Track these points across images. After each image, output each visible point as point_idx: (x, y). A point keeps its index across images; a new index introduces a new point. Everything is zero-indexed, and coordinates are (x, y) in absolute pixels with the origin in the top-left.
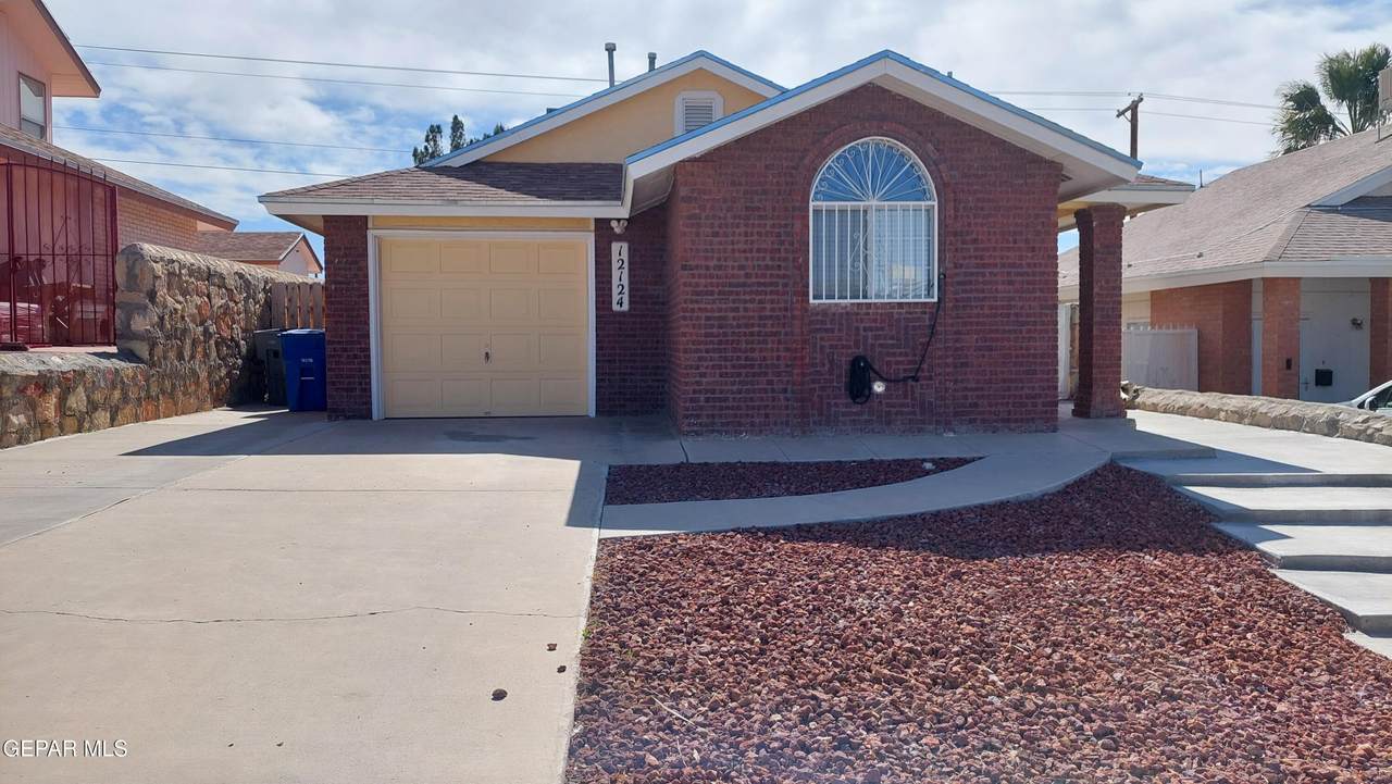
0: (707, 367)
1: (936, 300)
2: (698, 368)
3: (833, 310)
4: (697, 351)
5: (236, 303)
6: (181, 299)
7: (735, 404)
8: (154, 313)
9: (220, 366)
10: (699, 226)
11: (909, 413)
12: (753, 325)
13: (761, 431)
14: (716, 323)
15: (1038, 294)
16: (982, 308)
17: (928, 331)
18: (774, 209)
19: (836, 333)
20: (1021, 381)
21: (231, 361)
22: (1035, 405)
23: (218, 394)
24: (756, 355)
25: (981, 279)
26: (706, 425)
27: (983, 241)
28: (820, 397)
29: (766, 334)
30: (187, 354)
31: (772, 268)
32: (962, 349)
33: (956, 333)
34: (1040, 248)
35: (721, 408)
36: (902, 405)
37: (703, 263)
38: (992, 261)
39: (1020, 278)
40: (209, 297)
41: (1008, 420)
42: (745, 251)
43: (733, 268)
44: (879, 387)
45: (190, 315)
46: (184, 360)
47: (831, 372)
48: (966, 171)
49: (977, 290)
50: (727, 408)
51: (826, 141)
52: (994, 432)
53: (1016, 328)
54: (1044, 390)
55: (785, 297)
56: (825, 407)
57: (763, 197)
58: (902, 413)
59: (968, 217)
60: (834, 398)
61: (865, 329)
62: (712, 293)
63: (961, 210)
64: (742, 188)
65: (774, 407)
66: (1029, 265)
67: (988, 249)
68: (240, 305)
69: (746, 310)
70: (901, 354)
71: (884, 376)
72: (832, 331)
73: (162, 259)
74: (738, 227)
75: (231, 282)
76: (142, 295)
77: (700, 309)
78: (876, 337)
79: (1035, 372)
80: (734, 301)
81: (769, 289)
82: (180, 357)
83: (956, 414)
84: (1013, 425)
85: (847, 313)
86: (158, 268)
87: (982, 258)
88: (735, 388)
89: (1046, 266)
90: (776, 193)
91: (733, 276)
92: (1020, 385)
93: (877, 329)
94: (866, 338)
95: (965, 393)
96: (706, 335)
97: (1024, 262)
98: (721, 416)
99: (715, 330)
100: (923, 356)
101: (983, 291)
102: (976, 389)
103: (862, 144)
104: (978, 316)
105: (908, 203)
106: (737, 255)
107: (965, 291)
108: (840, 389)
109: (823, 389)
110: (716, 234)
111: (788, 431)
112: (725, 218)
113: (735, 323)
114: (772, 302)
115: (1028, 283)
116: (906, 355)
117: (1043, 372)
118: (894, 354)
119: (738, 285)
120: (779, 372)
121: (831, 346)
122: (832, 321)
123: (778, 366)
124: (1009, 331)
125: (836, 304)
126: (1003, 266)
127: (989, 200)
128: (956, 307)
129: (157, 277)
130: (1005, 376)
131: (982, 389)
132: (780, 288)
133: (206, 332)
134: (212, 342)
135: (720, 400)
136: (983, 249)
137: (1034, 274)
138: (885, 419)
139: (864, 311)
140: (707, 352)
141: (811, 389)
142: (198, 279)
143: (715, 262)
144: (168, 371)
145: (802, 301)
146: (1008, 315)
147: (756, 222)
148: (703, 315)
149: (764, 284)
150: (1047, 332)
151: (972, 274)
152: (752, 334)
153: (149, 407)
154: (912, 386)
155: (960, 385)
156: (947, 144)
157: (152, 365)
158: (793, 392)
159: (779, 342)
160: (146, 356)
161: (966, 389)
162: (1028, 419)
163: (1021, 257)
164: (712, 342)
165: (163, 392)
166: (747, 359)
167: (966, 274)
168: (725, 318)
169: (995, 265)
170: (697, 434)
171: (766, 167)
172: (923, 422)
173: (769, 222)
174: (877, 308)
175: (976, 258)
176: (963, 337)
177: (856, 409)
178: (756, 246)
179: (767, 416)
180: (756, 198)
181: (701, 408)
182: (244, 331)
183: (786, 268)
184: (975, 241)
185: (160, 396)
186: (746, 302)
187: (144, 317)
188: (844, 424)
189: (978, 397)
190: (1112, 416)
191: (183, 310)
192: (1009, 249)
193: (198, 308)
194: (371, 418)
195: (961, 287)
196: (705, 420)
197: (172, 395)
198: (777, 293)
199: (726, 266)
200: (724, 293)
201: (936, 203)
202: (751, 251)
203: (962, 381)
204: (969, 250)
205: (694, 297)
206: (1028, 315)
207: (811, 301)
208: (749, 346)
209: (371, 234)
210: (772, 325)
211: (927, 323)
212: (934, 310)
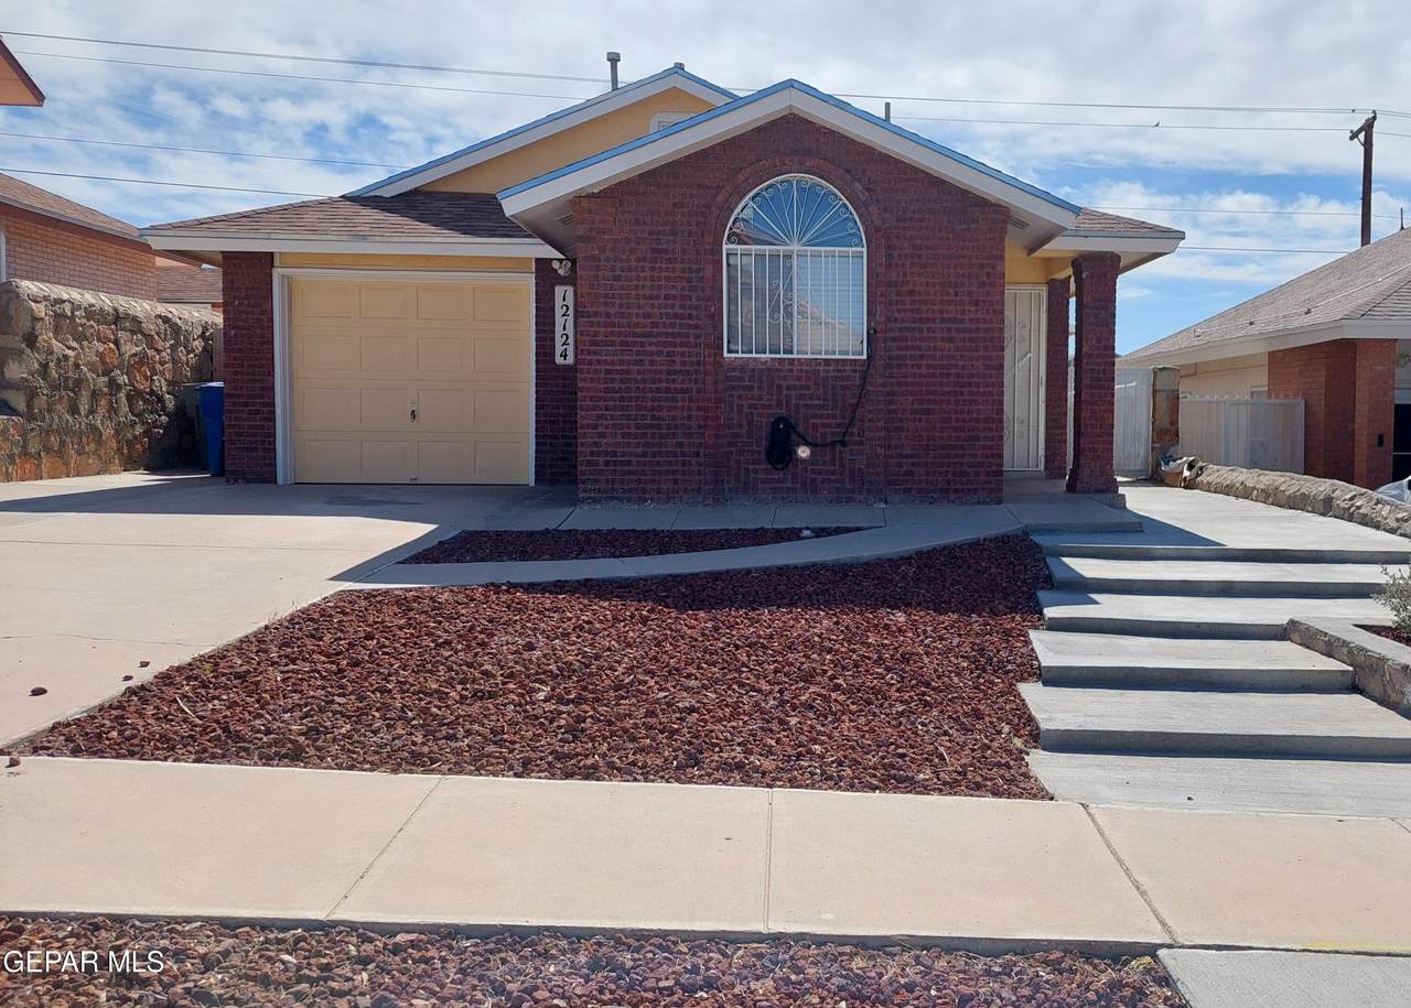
0: (607, 427)
1: (865, 357)
2: (596, 427)
3: (751, 366)
4: (595, 408)
5: (159, 352)
6: (74, 344)
7: (639, 468)
8: (34, 361)
9: (134, 424)
10: (598, 268)
11: (836, 481)
12: (660, 381)
13: (669, 499)
14: (618, 377)
15: (981, 353)
16: (919, 366)
17: (857, 392)
18: (684, 252)
19: (756, 392)
20: (962, 447)
21: (150, 418)
22: (977, 474)
23: (130, 456)
24: (664, 413)
25: (917, 335)
26: (605, 491)
27: (920, 294)
28: (738, 461)
29: (676, 391)
30: (84, 408)
31: (682, 317)
32: (896, 411)
33: (889, 394)
34: (984, 301)
35: (624, 473)
36: (828, 472)
37: (602, 309)
38: (930, 315)
39: (962, 335)
40: (116, 343)
41: (947, 491)
42: (651, 298)
43: (637, 315)
44: (803, 452)
45: (87, 364)
46: (79, 414)
47: (750, 435)
48: (900, 213)
49: (913, 348)
50: (630, 473)
51: (741, 177)
52: (931, 503)
53: (956, 389)
54: (987, 458)
55: (696, 350)
56: (742, 471)
57: (672, 238)
58: (829, 481)
59: (903, 265)
60: (753, 464)
61: (788, 388)
62: (613, 344)
63: (896, 258)
64: (648, 228)
65: (684, 473)
66: (971, 320)
67: (926, 303)
68: (164, 354)
69: (652, 363)
70: (828, 417)
71: (810, 440)
72: (751, 388)
73: (46, 298)
74: (643, 271)
75: (150, 327)
76: (17, 338)
77: (599, 361)
78: (801, 397)
79: (978, 438)
80: (638, 353)
81: (679, 340)
82: (74, 410)
83: (890, 483)
84: (952, 496)
85: (769, 369)
86: (40, 309)
87: (919, 311)
88: (640, 450)
89: (991, 321)
90: (686, 234)
91: (637, 325)
92: (961, 452)
93: (802, 387)
94: (788, 397)
95: (900, 460)
96: (607, 390)
97: (966, 317)
98: (622, 482)
99: (617, 386)
100: (852, 419)
101: (920, 348)
102: (912, 456)
103: (782, 182)
104: (914, 376)
105: (833, 249)
106: (642, 302)
107: (900, 349)
108: (760, 453)
109: (740, 452)
110: (618, 278)
111: (700, 499)
112: (629, 260)
113: (639, 377)
114: (683, 355)
115: (971, 340)
116: (834, 417)
117: (985, 438)
118: (821, 416)
119: (643, 335)
120: (690, 434)
121: (750, 406)
122: (751, 378)
123: (689, 427)
124: (949, 393)
125: (755, 359)
126: (943, 320)
127: (927, 248)
128: (887, 366)
129: (36, 319)
130: (943, 443)
131: (918, 456)
132: (692, 339)
133: (112, 383)
134: (122, 395)
135: (622, 463)
136: (921, 302)
137: (977, 330)
138: (809, 486)
139: (787, 367)
140: (607, 409)
141: (727, 453)
142: (99, 322)
143: (616, 309)
144: (55, 427)
145: (715, 355)
146: (948, 375)
147: (664, 266)
148: (603, 368)
149: (673, 335)
150: (991, 394)
151: (907, 329)
152: (659, 390)
153: (26, 466)
154: (840, 452)
155: (892, 452)
156: (879, 183)
157: (31, 417)
158: (705, 455)
159: (691, 400)
160: (22, 406)
161: (900, 456)
162: (969, 490)
163: (963, 312)
164: (613, 399)
165: (48, 450)
166: (653, 418)
167: (900, 330)
168: (628, 372)
169: (934, 320)
170: (595, 501)
171: (675, 205)
172: (853, 491)
173: (678, 266)
174: (802, 364)
175: (912, 311)
176: (896, 398)
177: (777, 476)
178: (663, 292)
179: (676, 482)
180: (664, 239)
181: (600, 472)
182: (170, 383)
183: (698, 317)
184: (911, 292)
185: (43, 454)
186: (651, 354)
187: (20, 364)
188: (764, 492)
189: (913, 464)
190: (1101, 491)
191: (77, 357)
192: (950, 302)
193: (101, 355)
194: (276, 482)
195: (895, 344)
196: (603, 486)
197: (61, 453)
198: (687, 345)
199: (629, 314)
200: (627, 344)
201: (865, 250)
202: (658, 297)
203: (896, 447)
204: (903, 303)
205: (592, 348)
206: (971, 376)
207: (726, 355)
208: (656, 404)
209: (276, 273)
210: (683, 380)
211: (858, 382)
212: (865, 368)
